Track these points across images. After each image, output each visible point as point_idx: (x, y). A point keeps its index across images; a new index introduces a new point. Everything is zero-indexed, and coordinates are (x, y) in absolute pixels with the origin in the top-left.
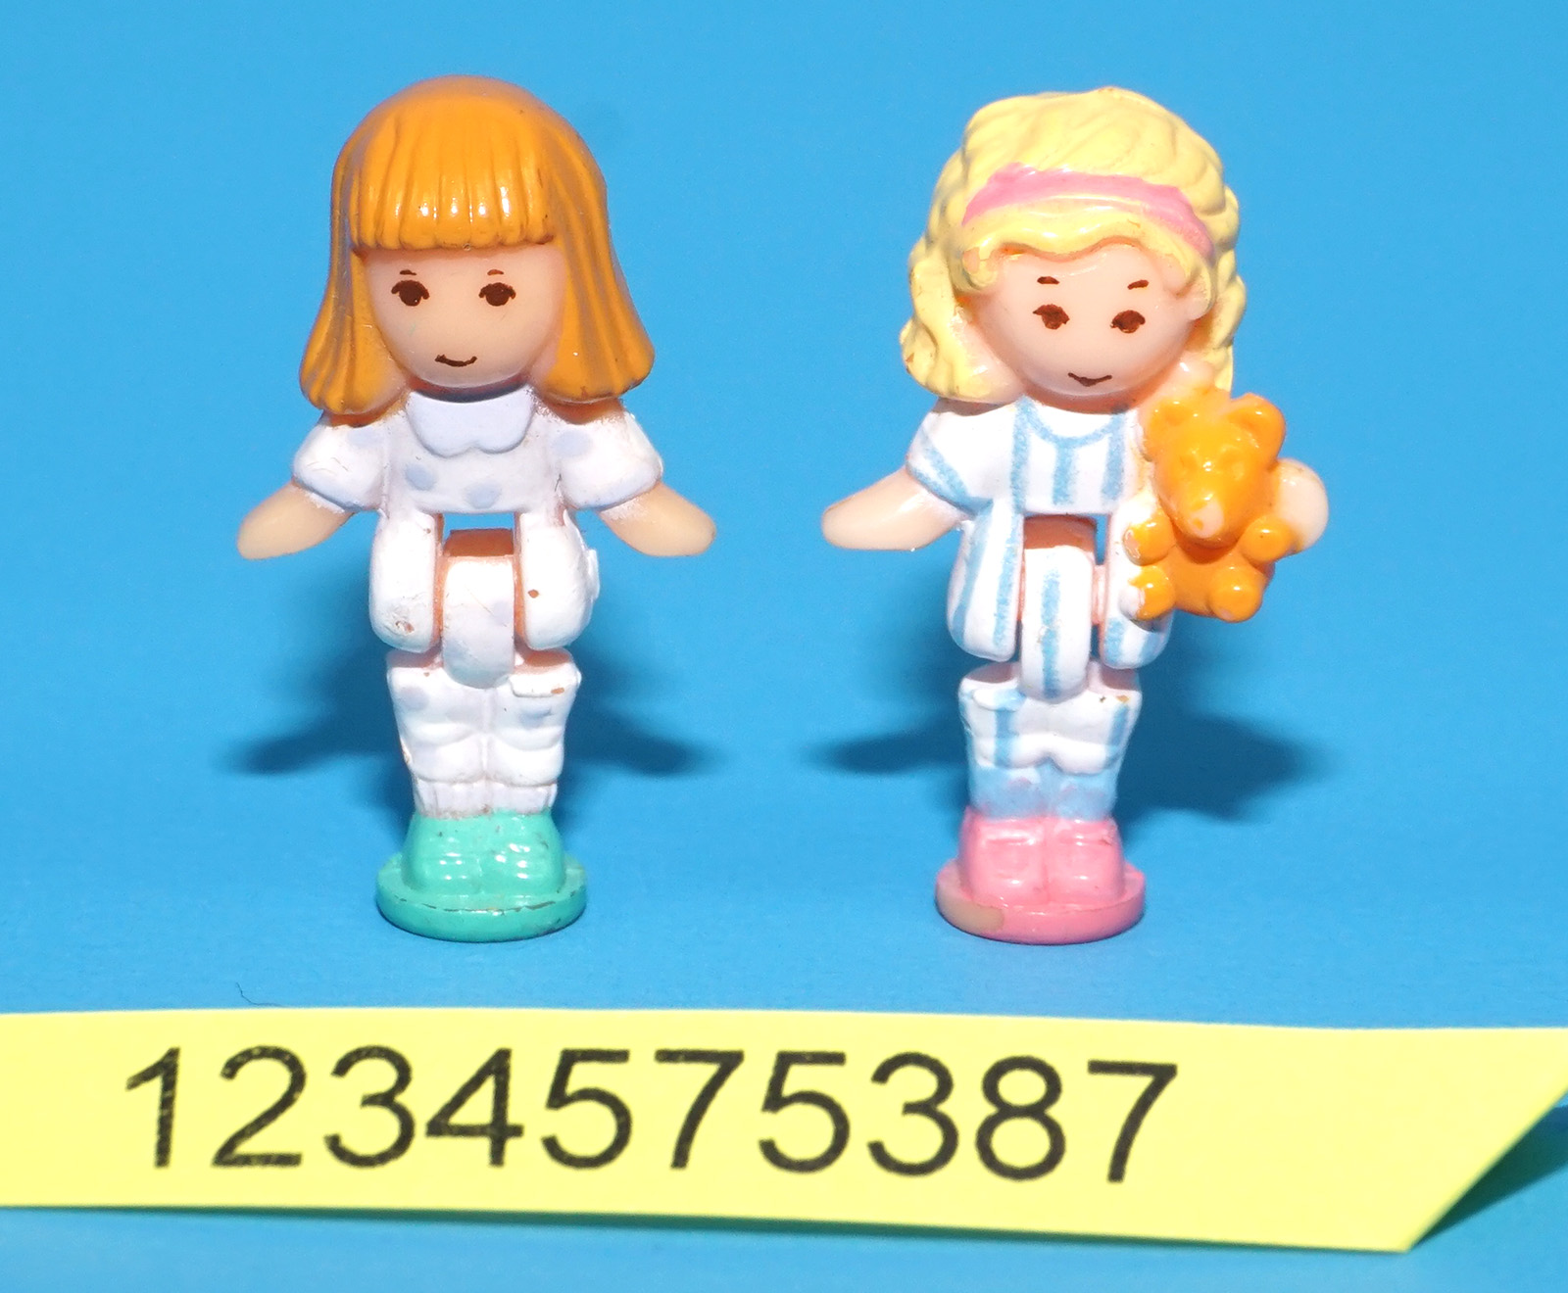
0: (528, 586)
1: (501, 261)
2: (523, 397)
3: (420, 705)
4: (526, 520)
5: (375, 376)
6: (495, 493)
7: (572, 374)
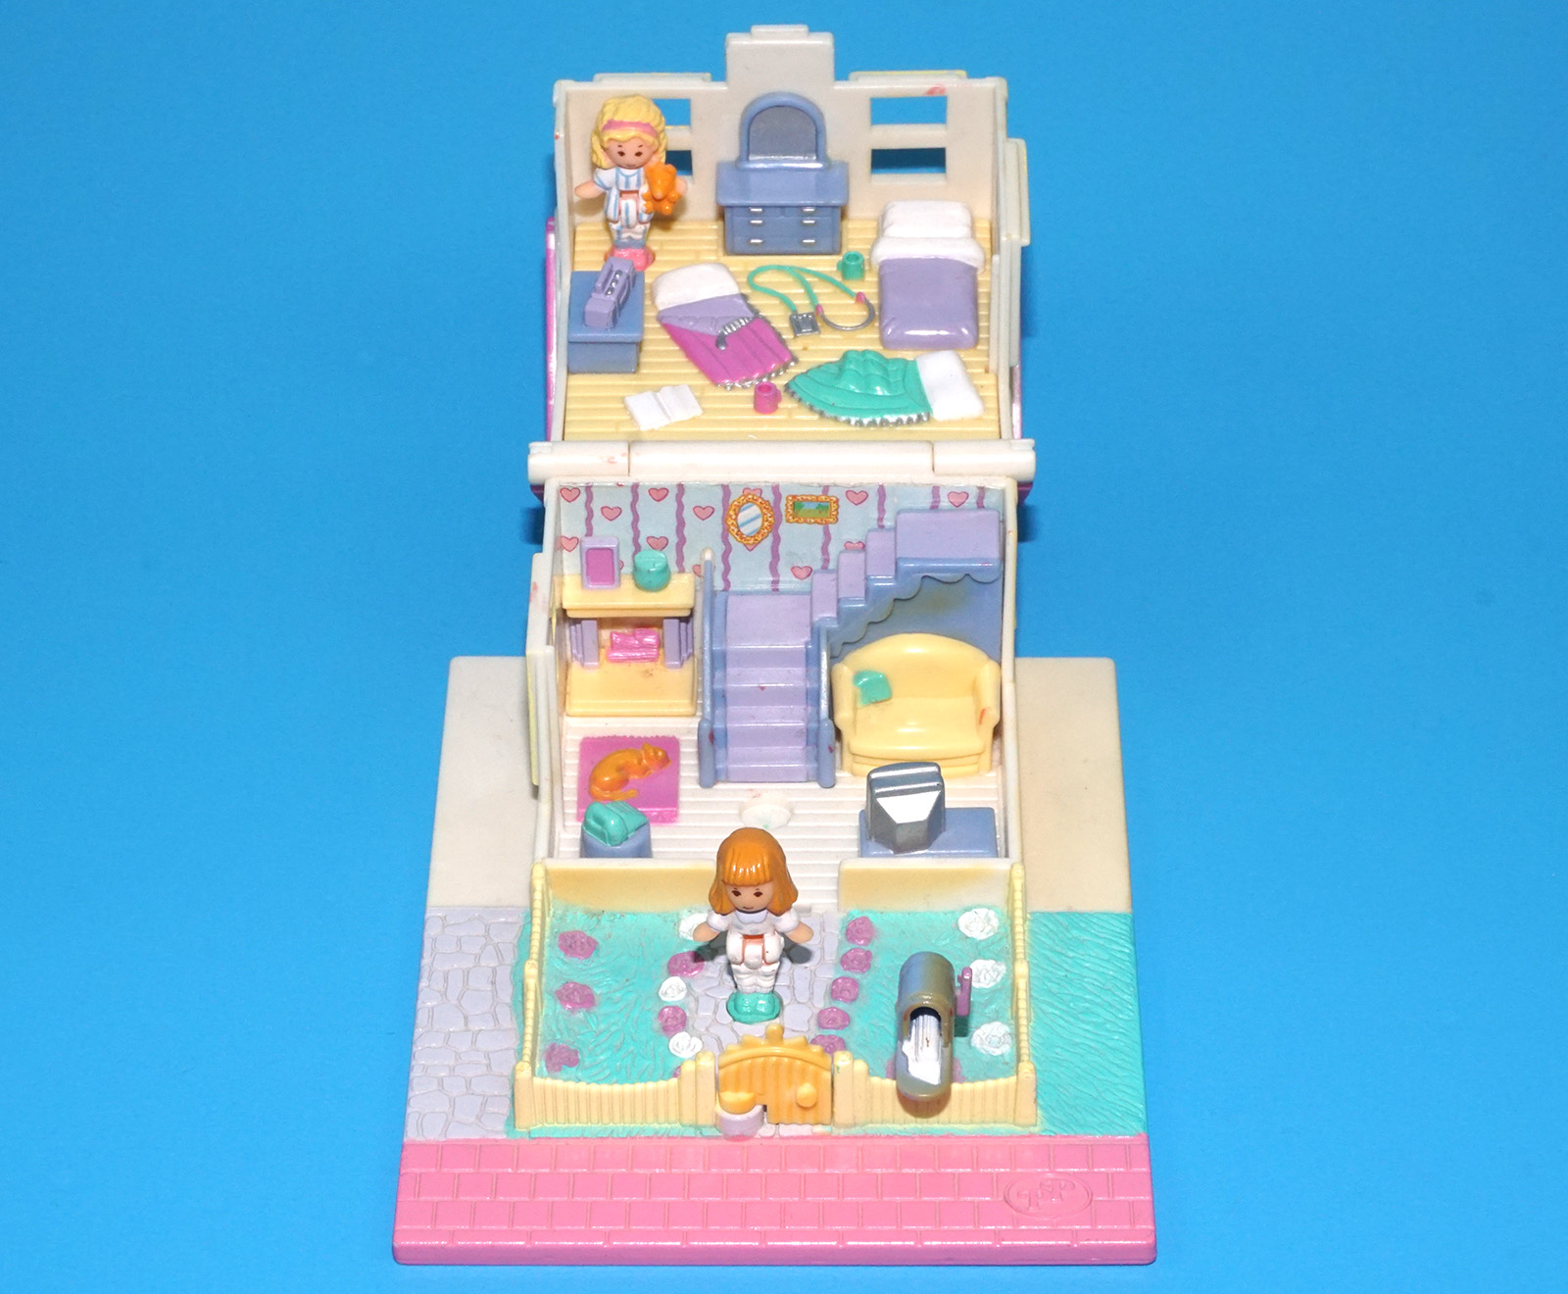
0: (766, 950)
1: (759, 887)
2: (765, 911)
3: (739, 972)
4: (765, 935)
5: (726, 906)
6: (758, 931)
7: (777, 907)
